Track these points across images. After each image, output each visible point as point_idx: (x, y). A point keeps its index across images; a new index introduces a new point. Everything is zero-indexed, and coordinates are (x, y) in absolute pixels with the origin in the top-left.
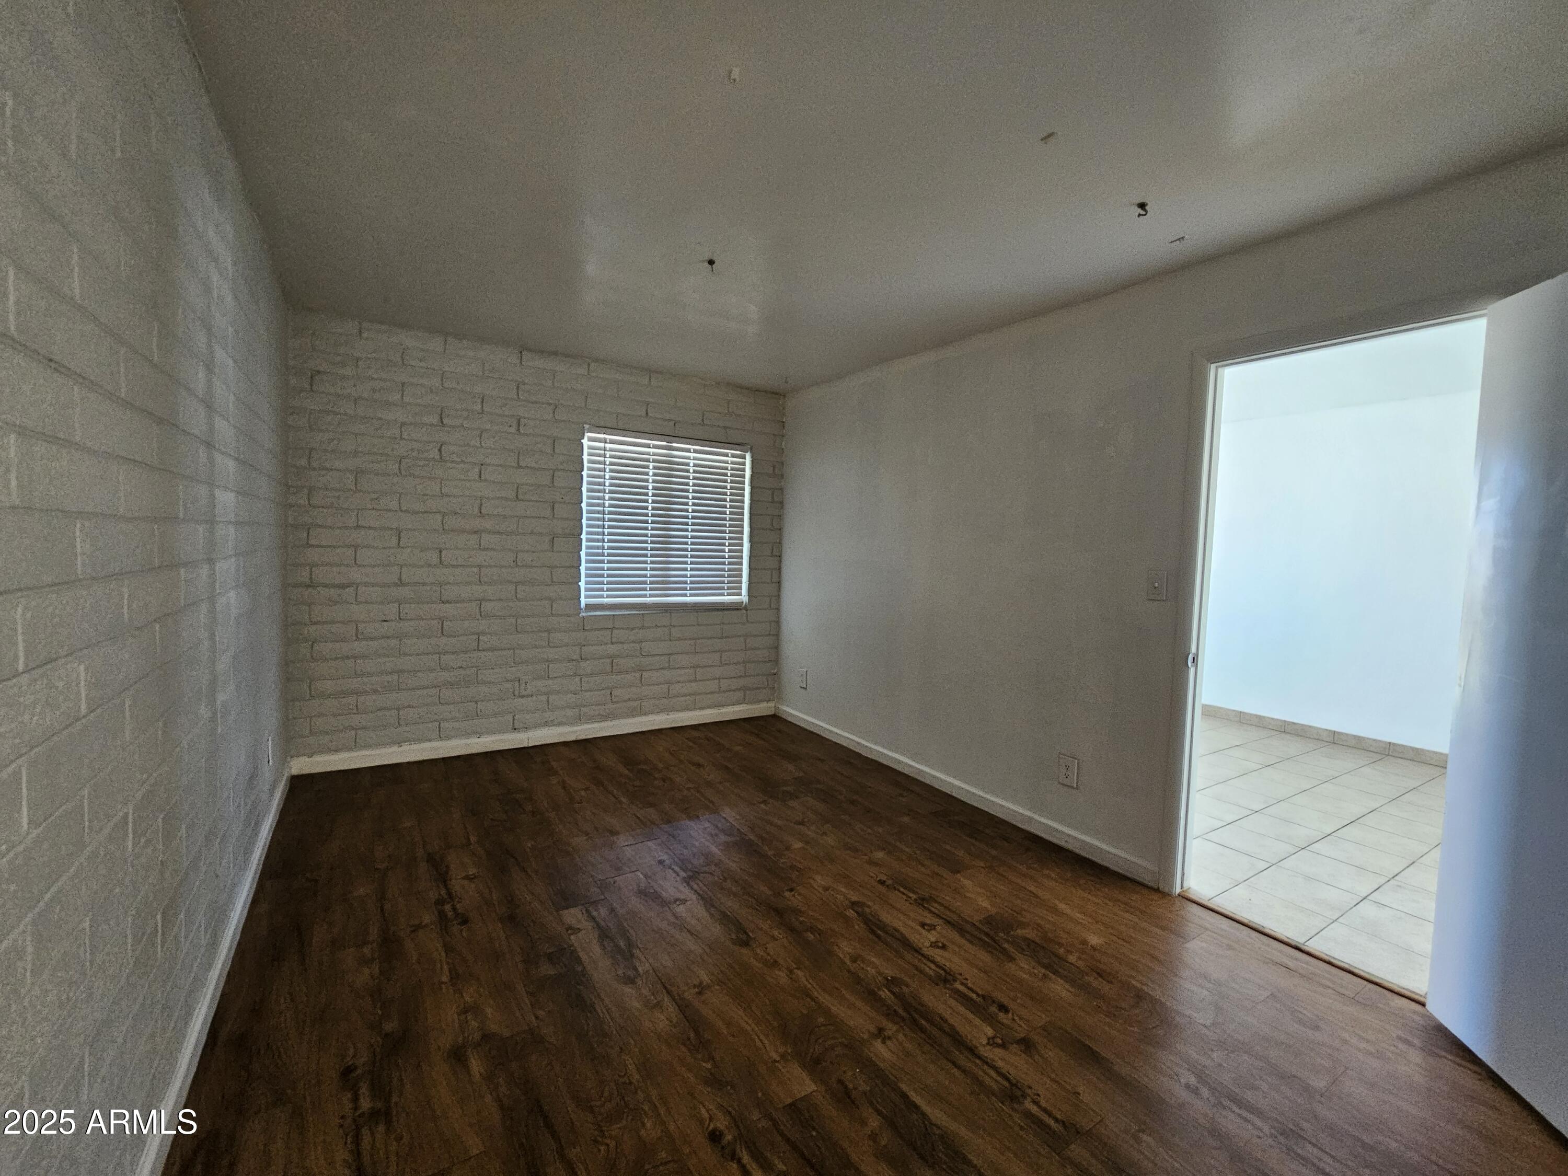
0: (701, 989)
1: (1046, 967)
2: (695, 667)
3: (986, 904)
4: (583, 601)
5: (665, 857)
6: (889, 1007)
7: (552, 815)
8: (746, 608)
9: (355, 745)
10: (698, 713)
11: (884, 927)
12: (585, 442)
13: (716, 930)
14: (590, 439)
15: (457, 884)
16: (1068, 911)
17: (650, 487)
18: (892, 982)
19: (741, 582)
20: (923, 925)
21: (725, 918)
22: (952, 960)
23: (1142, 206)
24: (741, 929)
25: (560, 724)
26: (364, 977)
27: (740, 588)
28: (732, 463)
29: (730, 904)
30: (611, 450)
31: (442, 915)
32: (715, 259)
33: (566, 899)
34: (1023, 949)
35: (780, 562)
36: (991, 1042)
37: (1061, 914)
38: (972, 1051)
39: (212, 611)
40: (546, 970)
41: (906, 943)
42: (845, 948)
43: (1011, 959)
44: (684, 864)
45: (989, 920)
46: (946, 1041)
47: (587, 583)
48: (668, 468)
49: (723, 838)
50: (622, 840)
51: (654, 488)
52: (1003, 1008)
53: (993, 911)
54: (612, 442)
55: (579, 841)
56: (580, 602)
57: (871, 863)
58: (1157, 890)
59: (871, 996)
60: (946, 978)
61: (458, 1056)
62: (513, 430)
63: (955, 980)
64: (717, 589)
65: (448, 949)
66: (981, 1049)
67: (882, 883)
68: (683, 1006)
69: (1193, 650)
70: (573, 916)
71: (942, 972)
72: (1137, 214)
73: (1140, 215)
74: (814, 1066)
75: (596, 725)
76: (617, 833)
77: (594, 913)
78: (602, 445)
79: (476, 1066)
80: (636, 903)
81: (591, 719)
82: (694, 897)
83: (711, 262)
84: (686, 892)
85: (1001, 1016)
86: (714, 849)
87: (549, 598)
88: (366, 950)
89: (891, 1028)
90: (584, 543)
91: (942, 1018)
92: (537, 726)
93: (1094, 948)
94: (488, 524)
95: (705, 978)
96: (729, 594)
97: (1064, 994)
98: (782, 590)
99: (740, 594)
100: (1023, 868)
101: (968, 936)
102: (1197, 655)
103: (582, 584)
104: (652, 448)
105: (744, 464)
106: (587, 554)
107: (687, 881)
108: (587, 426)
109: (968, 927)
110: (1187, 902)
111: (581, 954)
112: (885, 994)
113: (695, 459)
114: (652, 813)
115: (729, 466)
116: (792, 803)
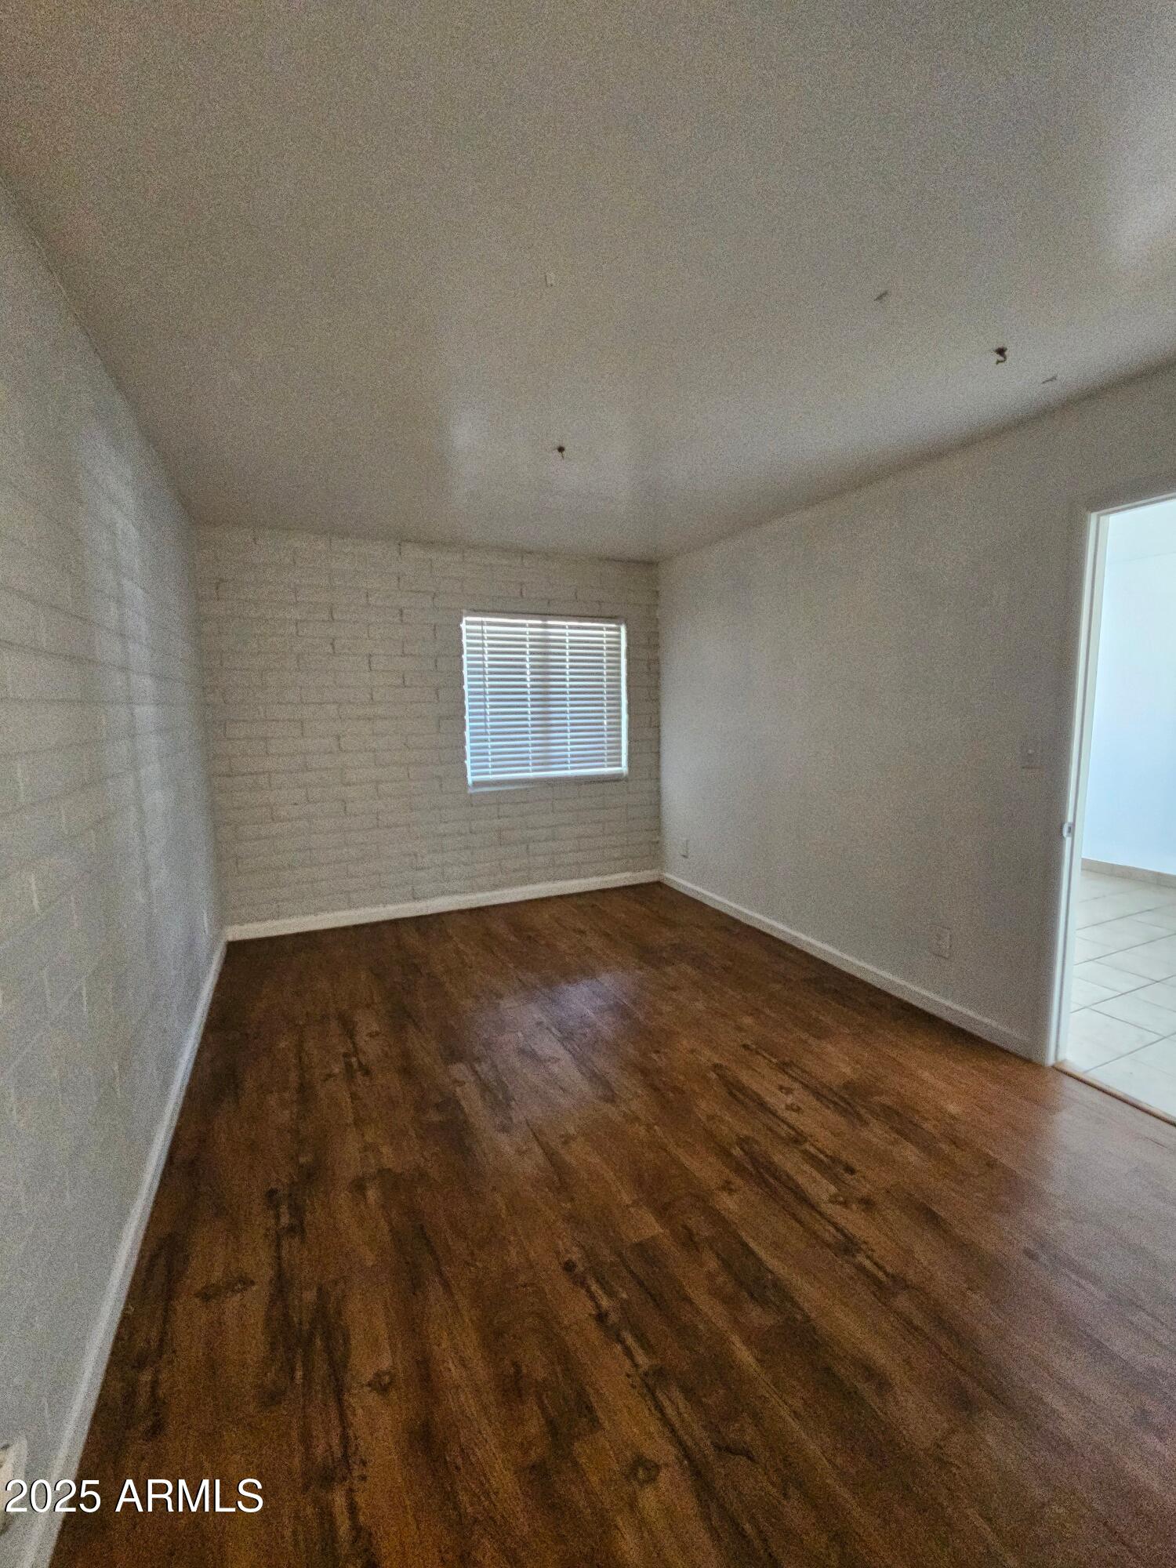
0: (567, 1140)
1: (898, 1132)
2: (579, 837)
3: (848, 1070)
4: (470, 779)
5: (544, 1020)
6: (737, 1163)
7: (445, 978)
8: (626, 780)
9: (277, 916)
10: (583, 881)
11: (742, 1089)
12: (463, 626)
13: (585, 1087)
14: (468, 623)
15: (362, 1039)
16: (932, 1080)
17: (528, 666)
18: (743, 1142)
19: (620, 754)
20: (781, 1088)
21: (595, 1077)
22: (806, 1123)
23: (1001, 352)
24: (607, 1085)
25: (455, 892)
26: (285, 1116)
27: (620, 760)
28: (608, 636)
29: (601, 1063)
30: (489, 632)
31: (349, 1065)
32: (563, 446)
33: (454, 1054)
34: (878, 1115)
35: (659, 731)
36: (833, 1200)
37: (922, 1082)
38: (813, 1207)
39: (141, 810)
40: (434, 1117)
41: (763, 1105)
42: (704, 1107)
43: (866, 1123)
44: (560, 1025)
45: (848, 1085)
46: (789, 1198)
47: (472, 761)
48: (544, 646)
49: (599, 1002)
50: (508, 1004)
51: (532, 667)
52: (851, 1170)
53: (855, 1077)
54: (490, 624)
55: (469, 1003)
56: (466, 780)
57: (739, 1029)
58: (1028, 1061)
59: (724, 1153)
60: (797, 1139)
61: (359, 1186)
62: (397, 620)
63: (806, 1141)
64: (598, 761)
65: (354, 1096)
66: (823, 1205)
67: (745, 1047)
68: (550, 1155)
69: (1070, 819)
70: (459, 1070)
71: (793, 1133)
72: (995, 361)
73: (998, 362)
74: (663, 1212)
75: (488, 894)
76: (500, 996)
77: (478, 1069)
78: (479, 628)
79: (372, 1194)
80: (515, 1061)
81: (482, 889)
82: (568, 1057)
83: (561, 449)
84: (561, 1053)
85: (847, 1176)
86: (590, 1013)
87: (439, 777)
88: (286, 1095)
89: (738, 1182)
90: (468, 724)
91: (788, 1176)
92: (434, 896)
93: (953, 1117)
94: (380, 710)
95: (572, 1131)
96: (609, 766)
97: (913, 1159)
98: (662, 760)
99: (620, 765)
100: (890, 1036)
101: (825, 1100)
102: (1074, 824)
103: (468, 762)
104: (528, 628)
105: (619, 637)
106: (472, 734)
107: (561, 1041)
108: (464, 611)
109: (825, 1092)
110: (1059, 1073)
111: (463, 1103)
112: (737, 1152)
113: (570, 635)
114: (531, 978)
115: (605, 640)
116: (669, 969)
